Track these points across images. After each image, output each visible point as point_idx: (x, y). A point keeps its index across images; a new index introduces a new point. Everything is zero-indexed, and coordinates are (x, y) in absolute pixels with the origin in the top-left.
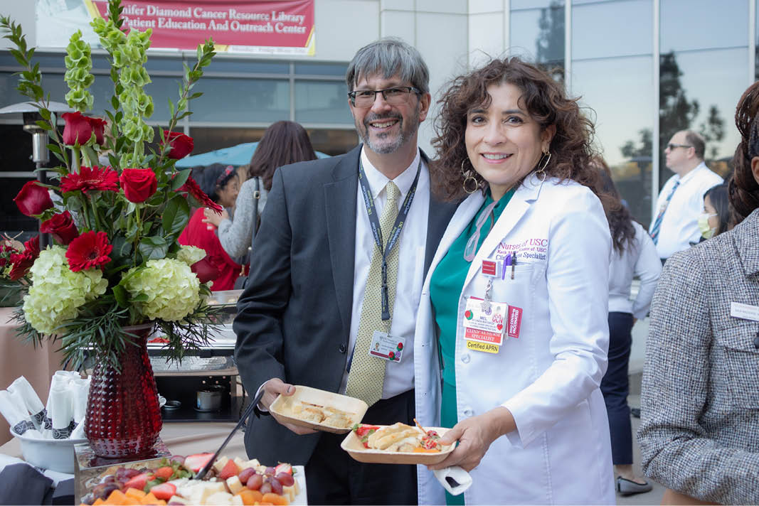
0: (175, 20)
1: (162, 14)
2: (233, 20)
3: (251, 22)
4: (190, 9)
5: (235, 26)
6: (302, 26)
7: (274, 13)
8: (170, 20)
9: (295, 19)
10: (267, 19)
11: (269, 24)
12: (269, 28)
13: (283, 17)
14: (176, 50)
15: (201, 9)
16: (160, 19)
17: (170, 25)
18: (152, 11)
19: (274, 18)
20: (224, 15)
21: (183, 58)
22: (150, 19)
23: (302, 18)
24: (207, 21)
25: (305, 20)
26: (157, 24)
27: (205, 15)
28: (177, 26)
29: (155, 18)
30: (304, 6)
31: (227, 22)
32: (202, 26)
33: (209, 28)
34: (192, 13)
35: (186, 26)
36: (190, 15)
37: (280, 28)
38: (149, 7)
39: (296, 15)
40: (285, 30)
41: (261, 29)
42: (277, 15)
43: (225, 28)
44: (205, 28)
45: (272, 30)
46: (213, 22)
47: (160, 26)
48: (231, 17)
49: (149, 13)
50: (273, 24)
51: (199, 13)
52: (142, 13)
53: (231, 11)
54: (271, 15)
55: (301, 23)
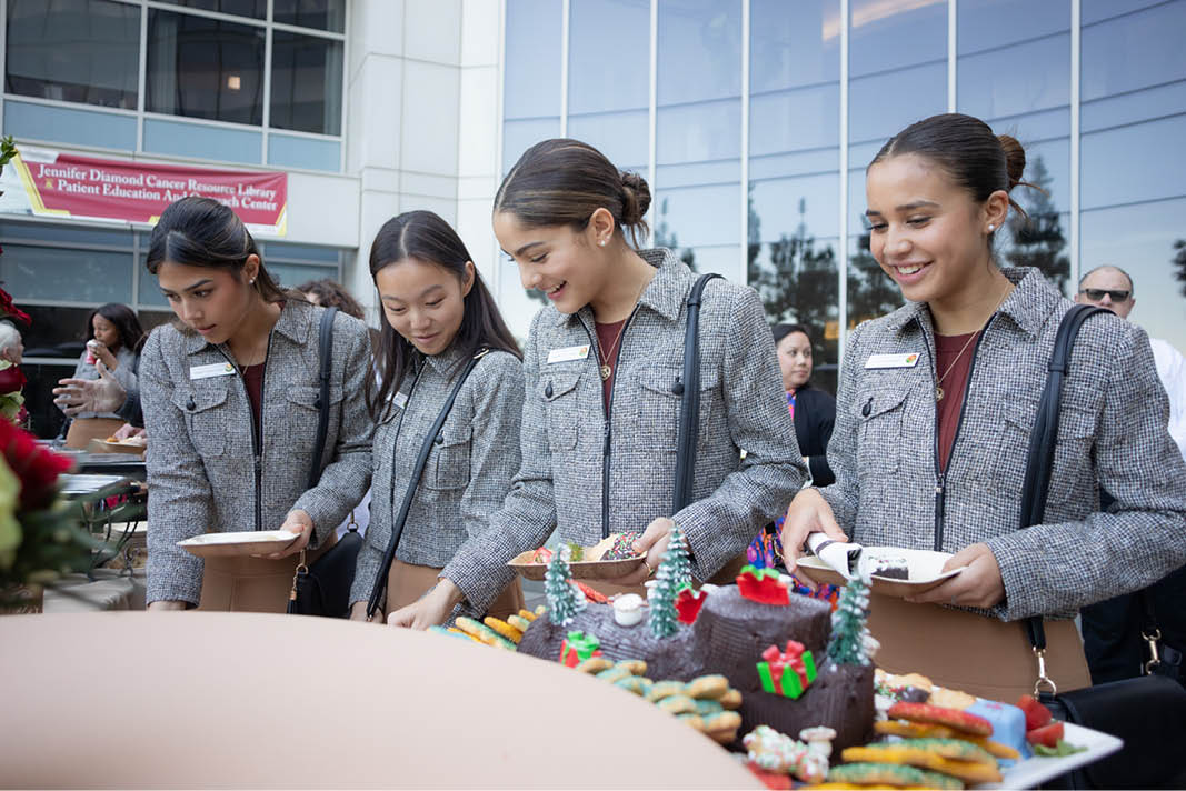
0: (123, 187)
1: (108, 179)
4: (142, 177)
6: (273, 202)
7: (240, 186)
8: (117, 187)
9: (265, 194)
10: (232, 192)
11: (234, 198)
12: (235, 203)
13: (251, 191)
14: (123, 221)
15: (154, 177)
16: (105, 186)
17: (118, 192)
18: (96, 176)
19: (240, 192)
20: (182, 185)
21: (132, 232)
22: (94, 184)
23: (273, 194)
24: (162, 191)
25: (277, 196)
26: (101, 190)
27: (159, 184)
28: (125, 194)
29: (100, 184)
30: (275, 181)
32: (156, 196)
33: (165, 199)
34: (145, 182)
35: (136, 195)
36: (142, 183)
37: (247, 203)
38: (92, 171)
39: (266, 189)
40: (253, 205)
42: (244, 189)
44: (159, 198)
45: (238, 204)
46: (168, 192)
47: (105, 193)
48: (190, 188)
49: (92, 178)
50: (240, 199)
51: (152, 181)
52: (83, 178)
53: (190, 181)
54: (237, 189)
55: (271, 199)
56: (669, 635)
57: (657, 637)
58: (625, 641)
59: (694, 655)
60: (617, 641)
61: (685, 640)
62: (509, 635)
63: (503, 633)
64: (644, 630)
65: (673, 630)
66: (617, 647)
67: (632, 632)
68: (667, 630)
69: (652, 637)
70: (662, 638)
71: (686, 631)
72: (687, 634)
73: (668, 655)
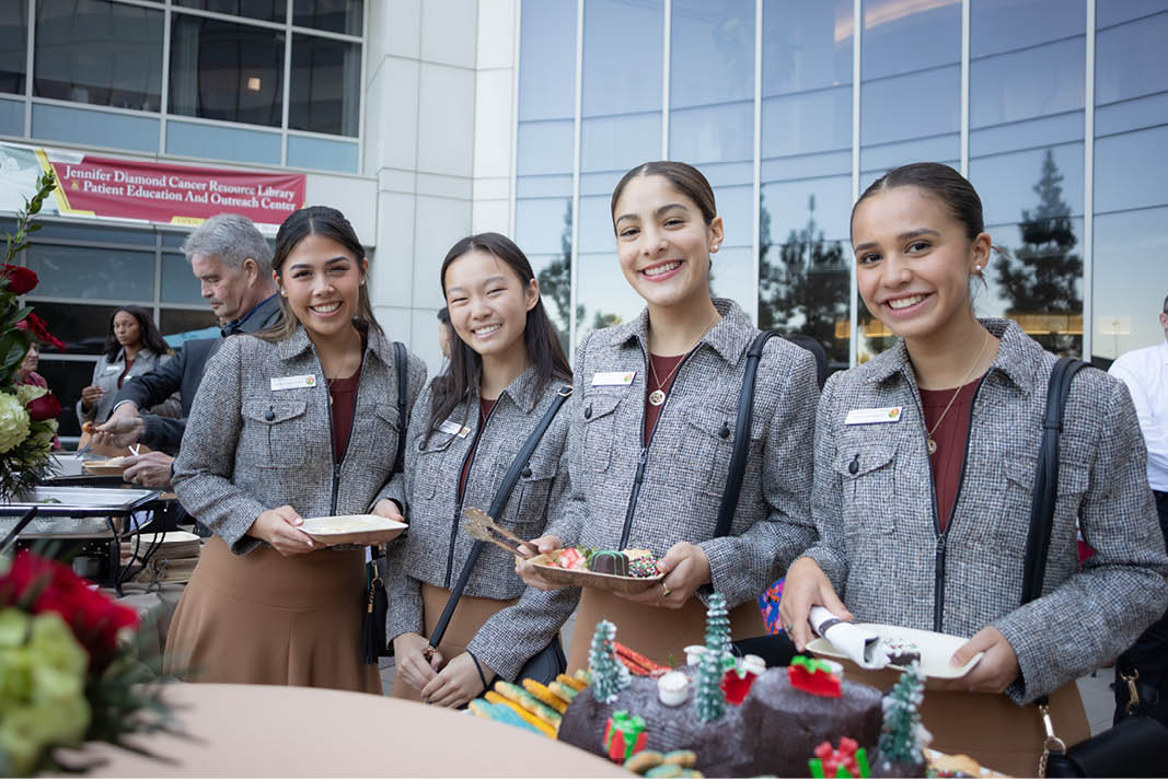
0: (146, 188)
1: (132, 180)
2: (214, 191)
3: (234, 195)
4: (164, 178)
5: (216, 199)
6: (292, 202)
7: (260, 187)
8: (141, 188)
9: (284, 195)
10: (252, 193)
11: (254, 198)
12: (255, 204)
13: (270, 192)
14: (147, 222)
15: (177, 179)
16: (129, 187)
17: (141, 193)
18: (120, 177)
19: (260, 193)
20: (204, 186)
21: (155, 232)
22: (118, 185)
23: (292, 195)
24: (184, 192)
25: (295, 197)
26: (125, 191)
27: (181, 185)
28: (149, 195)
29: (124, 185)
30: (293, 183)
31: (206, 194)
32: (178, 197)
33: (186, 199)
34: (167, 183)
35: (158, 195)
36: (164, 184)
37: (267, 203)
38: (116, 173)
39: (285, 190)
40: (272, 206)
41: (245, 203)
42: (264, 190)
43: (204, 200)
44: (181, 199)
45: (257, 205)
46: (190, 193)
47: (129, 194)
48: (211, 189)
49: (116, 179)
50: (259, 200)
51: (174, 182)
52: (108, 179)
53: (211, 182)
54: (257, 190)
55: (290, 200)
56: (716, 718)
57: (704, 720)
58: (672, 723)
59: (744, 745)
60: (663, 723)
61: (732, 725)
62: (550, 702)
63: (544, 699)
64: (690, 711)
65: (720, 713)
66: (663, 729)
67: (678, 713)
68: (714, 713)
69: (699, 720)
70: (709, 721)
71: (733, 714)
72: (734, 718)
73: (716, 742)
